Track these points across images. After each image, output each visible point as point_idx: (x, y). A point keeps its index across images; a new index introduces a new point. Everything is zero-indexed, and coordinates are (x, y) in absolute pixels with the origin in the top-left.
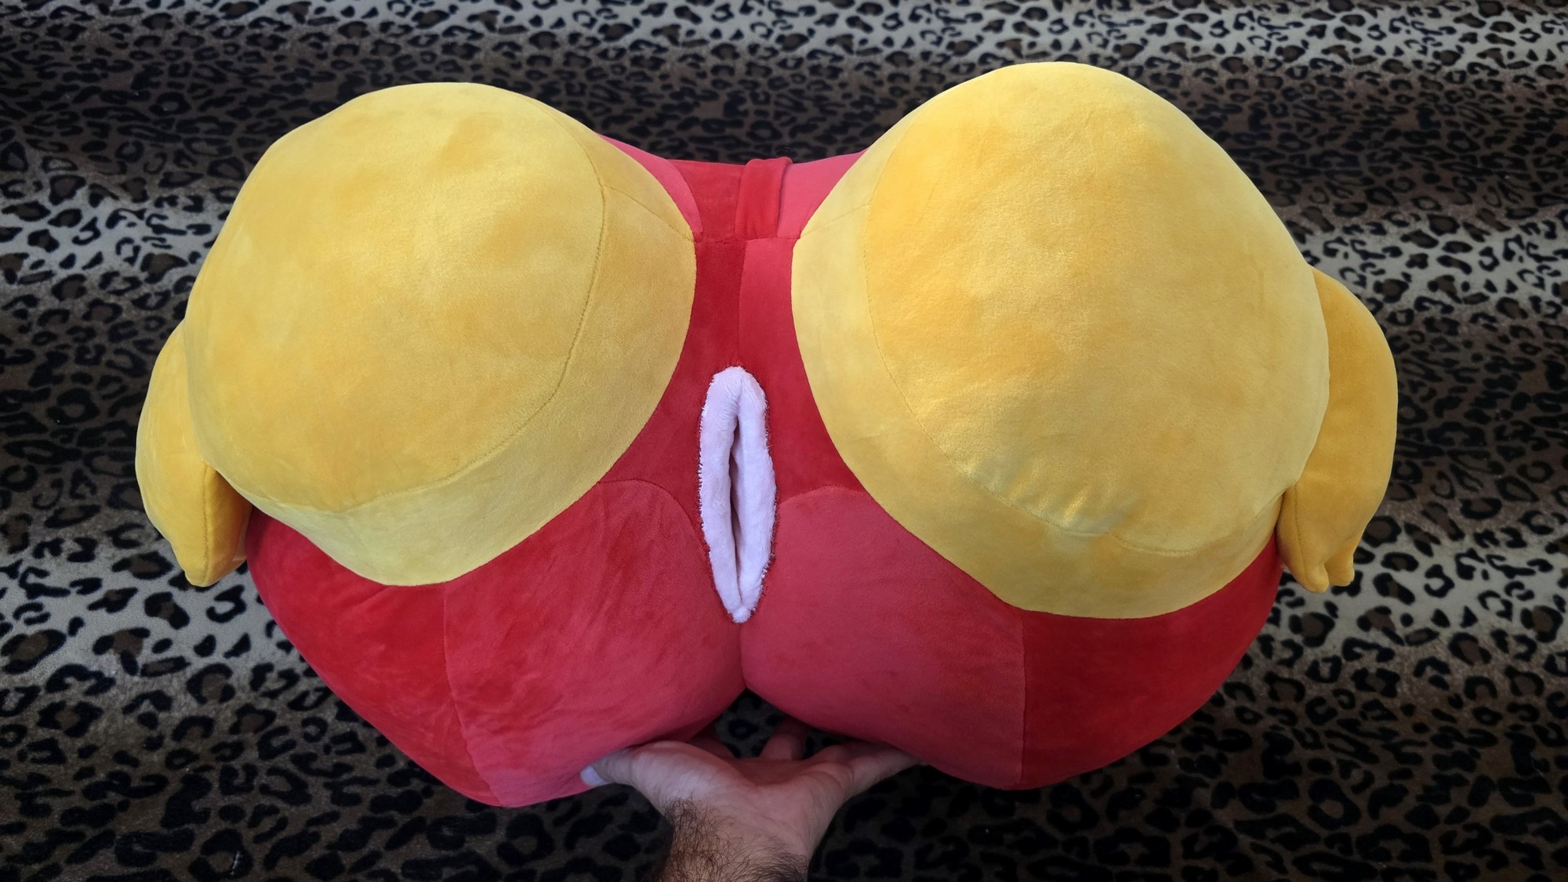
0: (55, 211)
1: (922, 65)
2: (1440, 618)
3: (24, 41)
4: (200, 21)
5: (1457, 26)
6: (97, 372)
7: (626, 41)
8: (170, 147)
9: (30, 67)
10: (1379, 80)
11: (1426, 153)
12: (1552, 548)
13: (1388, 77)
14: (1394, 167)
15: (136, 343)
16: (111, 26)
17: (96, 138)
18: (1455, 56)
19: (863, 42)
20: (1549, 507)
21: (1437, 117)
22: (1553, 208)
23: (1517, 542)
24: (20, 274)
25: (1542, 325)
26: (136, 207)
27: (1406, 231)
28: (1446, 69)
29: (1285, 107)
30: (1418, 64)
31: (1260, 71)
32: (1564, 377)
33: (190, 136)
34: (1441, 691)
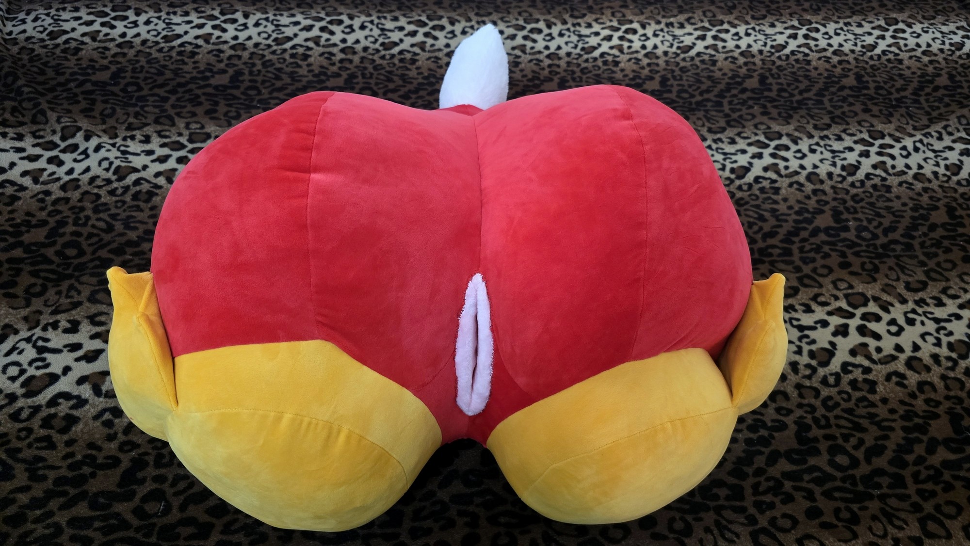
0: (63, 145)
1: (567, 59)
2: (899, 348)
3: (47, 56)
4: (149, 44)
5: (873, 31)
6: (85, 231)
7: (395, 50)
8: (131, 110)
9: (51, 70)
10: (831, 60)
11: (862, 97)
12: (961, 307)
13: (836, 59)
14: (845, 105)
15: (109, 215)
16: (98, 48)
17: (88, 106)
18: (874, 47)
19: (532, 48)
20: (956, 284)
21: (866, 78)
22: (940, 124)
23: (940, 304)
24: (41, 180)
25: (940, 186)
26: (111, 141)
27: (855, 138)
28: (869, 54)
29: (779, 75)
30: (853, 51)
31: (762, 57)
32: (957, 213)
33: (143, 104)
34: (902, 389)
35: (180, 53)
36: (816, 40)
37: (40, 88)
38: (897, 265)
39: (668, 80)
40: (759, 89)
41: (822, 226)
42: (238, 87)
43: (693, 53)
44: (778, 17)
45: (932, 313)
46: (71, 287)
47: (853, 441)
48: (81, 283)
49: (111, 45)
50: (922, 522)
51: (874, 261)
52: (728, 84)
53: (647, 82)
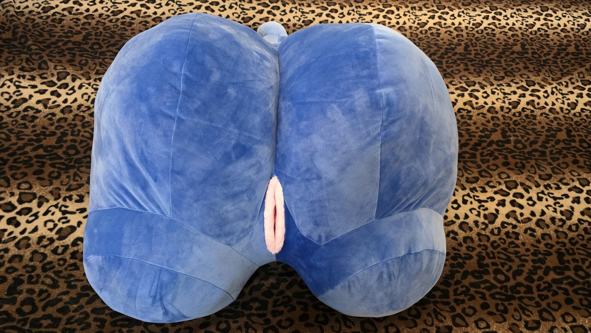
35: (123, 23)
36: (499, 20)
37: (41, 46)
38: (536, 164)
41: (495, 140)
43: (427, 27)
44: (478, 4)
45: (552, 194)
46: (75, 175)
47: (506, 267)
49: (81, 17)
51: (523, 161)
52: (447, 49)
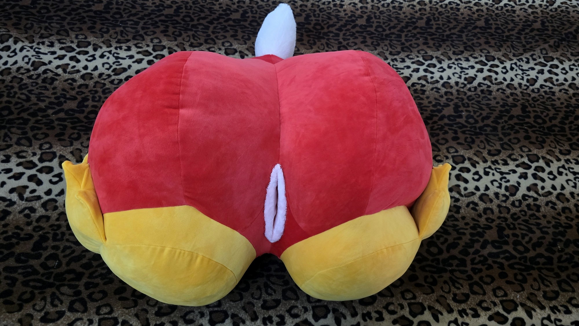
0: (2, 46)
2: (477, 188)
6: (14, 100)
8: (43, 25)
10: (472, 9)
11: (487, 34)
12: (517, 166)
13: (475, 8)
14: (475, 39)
15: (28, 91)
17: (17, 21)
18: (500, 1)
20: (517, 152)
21: (491, 22)
22: (529, 53)
23: (506, 164)
25: (521, 92)
26: (30, 45)
27: (477, 60)
28: (496, 6)
29: (438, 18)
31: (431, 5)
32: (527, 110)
33: (50, 21)
34: (475, 212)
39: (372, 18)
40: (425, 27)
42: (109, 13)
48: (12, 133)
50: (471, 286)
53: (359, 19)
